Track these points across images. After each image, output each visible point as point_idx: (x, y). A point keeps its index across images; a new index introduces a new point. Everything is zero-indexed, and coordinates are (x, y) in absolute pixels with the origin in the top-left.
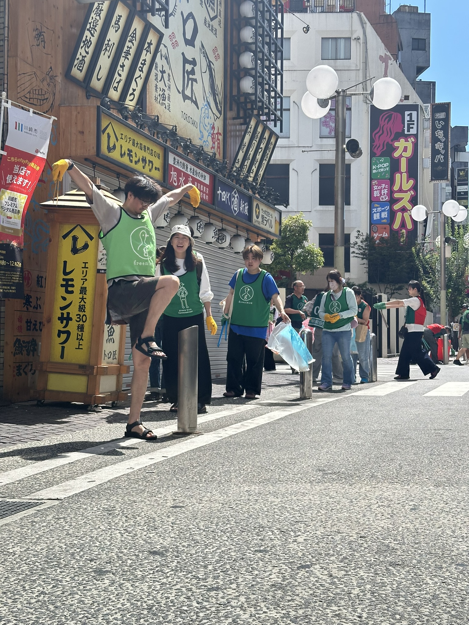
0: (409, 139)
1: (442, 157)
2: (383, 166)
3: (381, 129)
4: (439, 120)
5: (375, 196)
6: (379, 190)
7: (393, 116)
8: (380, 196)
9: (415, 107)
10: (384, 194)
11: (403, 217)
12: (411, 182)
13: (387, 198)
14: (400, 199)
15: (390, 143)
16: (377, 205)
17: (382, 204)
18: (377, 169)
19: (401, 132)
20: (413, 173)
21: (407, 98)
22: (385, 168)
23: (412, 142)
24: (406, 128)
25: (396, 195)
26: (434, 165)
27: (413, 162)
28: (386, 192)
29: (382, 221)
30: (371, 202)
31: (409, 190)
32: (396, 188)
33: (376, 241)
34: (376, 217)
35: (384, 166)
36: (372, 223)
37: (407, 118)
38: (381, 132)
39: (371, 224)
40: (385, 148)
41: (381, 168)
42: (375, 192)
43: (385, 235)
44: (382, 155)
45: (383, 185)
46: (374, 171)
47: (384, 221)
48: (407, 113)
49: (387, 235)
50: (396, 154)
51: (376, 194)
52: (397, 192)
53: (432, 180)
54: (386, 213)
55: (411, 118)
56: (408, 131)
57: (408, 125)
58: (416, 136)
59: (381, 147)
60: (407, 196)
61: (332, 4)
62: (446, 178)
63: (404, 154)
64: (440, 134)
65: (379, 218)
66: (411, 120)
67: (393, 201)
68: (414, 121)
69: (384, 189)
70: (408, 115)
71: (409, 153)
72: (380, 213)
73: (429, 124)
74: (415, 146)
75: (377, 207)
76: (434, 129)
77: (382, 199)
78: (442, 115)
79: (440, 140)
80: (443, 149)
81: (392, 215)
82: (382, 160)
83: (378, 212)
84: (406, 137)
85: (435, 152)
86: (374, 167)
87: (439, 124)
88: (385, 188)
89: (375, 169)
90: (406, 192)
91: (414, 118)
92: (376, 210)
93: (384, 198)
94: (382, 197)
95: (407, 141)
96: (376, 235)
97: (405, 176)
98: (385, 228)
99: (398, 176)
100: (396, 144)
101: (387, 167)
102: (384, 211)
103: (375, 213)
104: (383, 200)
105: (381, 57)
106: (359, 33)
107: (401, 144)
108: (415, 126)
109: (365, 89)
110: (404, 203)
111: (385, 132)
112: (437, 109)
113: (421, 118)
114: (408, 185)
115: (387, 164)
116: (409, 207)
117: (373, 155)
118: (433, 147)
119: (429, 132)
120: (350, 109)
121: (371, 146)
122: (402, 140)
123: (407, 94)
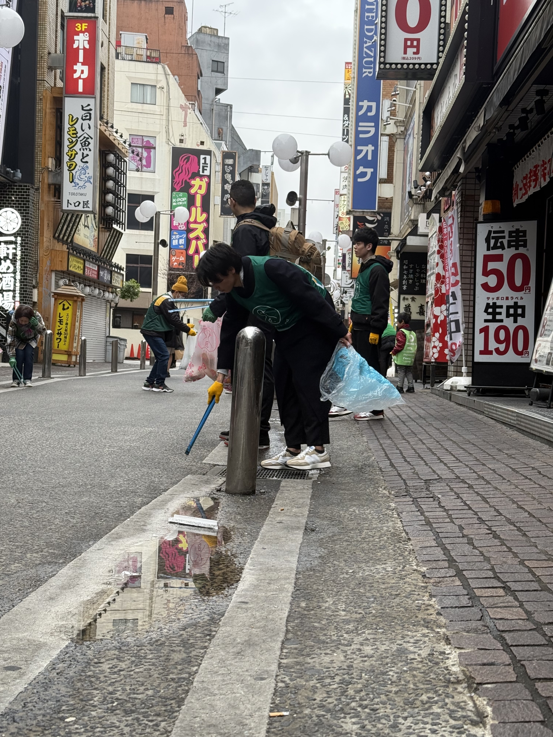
0: (203, 179)
3: (181, 168)
4: (228, 165)
5: (174, 225)
7: (191, 158)
8: (179, 225)
9: (208, 153)
10: (182, 224)
11: (197, 244)
12: (204, 215)
13: (184, 228)
15: (188, 181)
17: (180, 232)
18: (176, 202)
19: (197, 172)
20: (206, 208)
21: (202, 143)
23: (206, 182)
24: (201, 170)
25: (192, 226)
26: (223, 203)
27: (206, 199)
30: (171, 230)
31: (203, 222)
32: (192, 219)
34: (175, 243)
35: (182, 200)
37: (202, 161)
38: (180, 171)
39: (170, 248)
40: (184, 185)
41: (180, 201)
42: (174, 221)
44: (181, 190)
46: (174, 204)
47: (181, 246)
48: (202, 157)
50: (193, 191)
51: (175, 223)
52: (193, 223)
53: (221, 215)
54: (183, 240)
55: (205, 161)
56: (203, 172)
57: (203, 167)
58: (209, 177)
59: (180, 184)
60: (201, 227)
61: (140, 54)
63: (199, 191)
64: (228, 177)
65: (177, 244)
66: (205, 163)
68: (207, 164)
71: (203, 191)
72: (178, 239)
73: (219, 168)
74: (208, 185)
75: (176, 235)
76: (224, 172)
78: (230, 161)
79: (228, 182)
81: (188, 242)
82: (181, 194)
83: (176, 239)
84: (201, 177)
85: (224, 192)
86: (174, 200)
87: (228, 168)
90: (200, 223)
91: (208, 161)
92: (175, 237)
93: (182, 227)
95: (201, 180)
96: (174, 258)
97: (199, 209)
98: (182, 253)
99: (193, 209)
100: (193, 182)
101: (185, 201)
102: (182, 238)
103: (174, 239)
104: (181, 229)
105: (181, 107)
106: (163, 83)
107: (197, 182)
108: (208, 169)
109: (167, 132)
110: (198, 233)
111: (184, 171)
112: (226, 155)
113: (213, 162)
114: (202, 218)
115: (185, 199)
116: (202, 236)
117: (173, 190)
118: (223, 187)
119: (220, 174)
120: (155, 148)
121: (172, 182)
122: (198, 179)
123: (203, 141)
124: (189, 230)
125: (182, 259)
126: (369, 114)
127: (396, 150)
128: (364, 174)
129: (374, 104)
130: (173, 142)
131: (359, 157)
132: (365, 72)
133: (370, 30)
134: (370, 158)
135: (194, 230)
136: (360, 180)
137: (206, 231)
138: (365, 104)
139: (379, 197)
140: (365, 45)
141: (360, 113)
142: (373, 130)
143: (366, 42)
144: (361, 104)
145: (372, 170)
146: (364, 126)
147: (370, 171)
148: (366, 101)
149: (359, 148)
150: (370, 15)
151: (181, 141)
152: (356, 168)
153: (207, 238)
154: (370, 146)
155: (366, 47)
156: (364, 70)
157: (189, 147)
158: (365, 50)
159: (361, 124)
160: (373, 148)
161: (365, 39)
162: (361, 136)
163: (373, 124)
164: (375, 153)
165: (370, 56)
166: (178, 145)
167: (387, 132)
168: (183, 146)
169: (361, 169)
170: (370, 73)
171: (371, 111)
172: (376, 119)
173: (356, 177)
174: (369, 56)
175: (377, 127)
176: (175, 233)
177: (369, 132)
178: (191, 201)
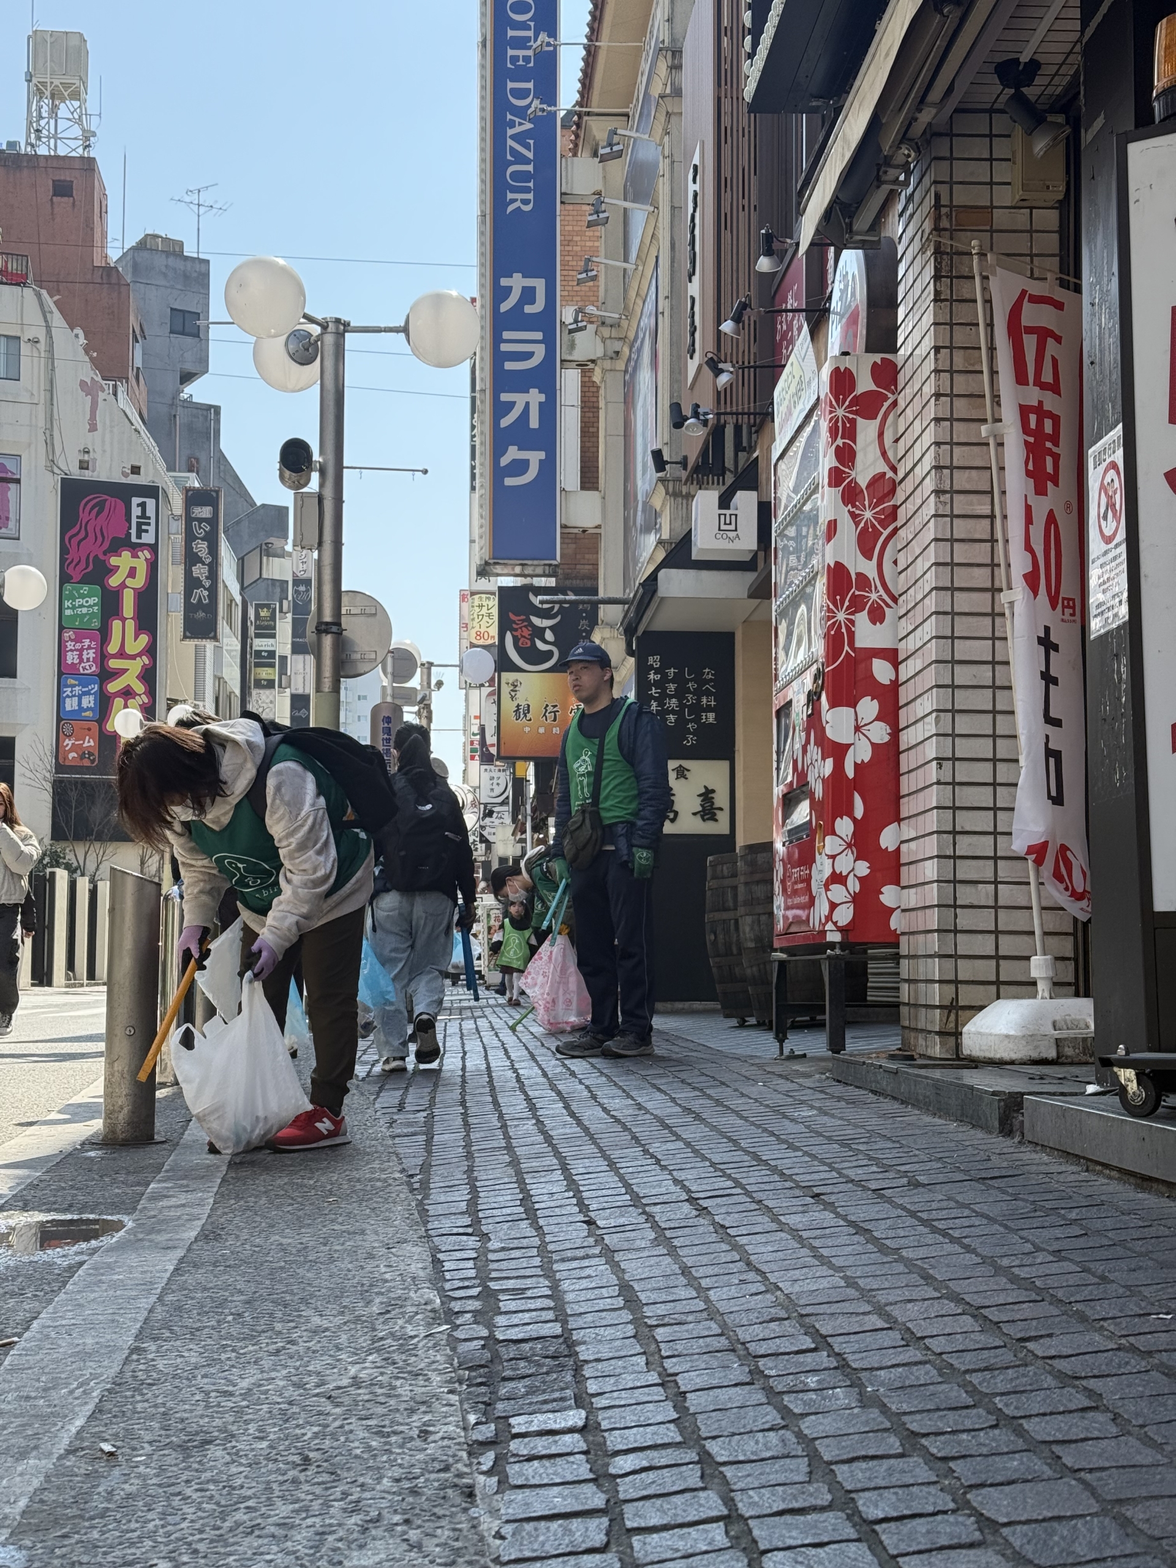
0: (140, 553)
1: (206, 593)
3: (83, 528)
4: (201, 520)
5: (69, 662)
6: (77, 650)
7: (107, 504)
8: (80, 663)
9: (151, 491)
10: (88, 660)
12: (144, 639)
13: (94, 668)
14: (122, 672)
15: (102, 557)
16: (73, 682)
17: (84, 680)
18: (74, 608)
19: (124, 536)
20: (147, 620)
21: (136, 470)
22: (90, 606)
23: (146, 559)
24: (133, 531)
25: (114, 664)
26: (189, 608)
27: (147, 600)
28: (92, 654)
29: (83, 714)
30: (60, 674)
31: (140, 655)
32: (113, 648)
33: (68, 755)
34: (71, 705)
35: (88, 603)
36: (61, 716)
37: (136, 511)
38: (82, 534)
39: (59, 719)
40: (91, 567)
41: (82, 606)
42: (69, 654)
44: (84, 581)
45: (87, 642)
46: (68, 612)
47: (87, 714)
48: (136, 501)
49: (92, 744)
50: (114, 581)
51: (71, 658)
52: (114, 656)
53: (185, 637)
54: (92, 698)
55: (144, 511)
56: (139, 537)
57: (139, 525)
58: (154, 548)
59: (83, 565)
60: (135, 667)
62: (212, 634)
63: (129, 582)
64: (201, 548)
65: (77, 708)
66: (144, 515)
68: (149, 518)
69: (87, 649)
70: (138, 505)
71: (139, 581)
72: (80, 698)
73: (178, 527)
74: (153, 567)
75: (74, 686)
76: (190, 537)
77: (84, 668)
78: (205, 512)
79: (200, 560)
80: (207, 578)
81: (105, 702)
82: (85, 590)
83: (75, 696)
84: (134, 549)
85: (191, 583)
86: (67, 604)
87: (200, 528)
88: (89, 648)
89: (69, 608)
90: (133, 657)
91: (151, 511)
92: (71, 692)
93: (88, 667)
94: (83, 665)
95: (135, 556)
96: (69, 743)
97: (130, 625)
98: (89, 729)
99: (116, 624)
100: (114, 561)
101: (95, 605)
102: (88, 693)
103: (68, 696)
104: (86, 672)
105: (83, 384)
106: (37, 329)
107: (123, 561)
108: (152, 529)
109: (49, 443)
110: (131, 679)
111: (91, 535)
112: (193, 498)
113: (164, 512)
114: (136, 645)
115: (94, 600)
116: (139, 687)
117: (64, 578)
118: (188, 573)
119: (179, 539)
120: (18, 481)
121: (62, 560)
122: (126, 554)
123: (137, 464)
124: (106, 675)
125: (89, 743)
126: (528, 309)
127: (602, 404)
128: (521, 467)
129: (539, 284)
130: (64, 467)
131: (505, 422)
132: (514, 201)
133: (522, 94)
134: (534, 423)
135: (119, 673)
136: (509, 482)
137: (149, 676)
138: (517, 282)
139: (564, 527)
140: (510, 132)
141: (505, 307)
142: (540, 351)
143: (512, 125)
144: (504, 282)
145: (542, 455)
146: (515, 339)
147: (535, 457)
148: (517, 276)
149: (505, 397)
150: (521, 53)
151: (84, 466)
152: (498, 451)
153: (151, 692)
154: (534, 391)
155: (512, 137)
156: (510, 196)
157: (103, 478)
158: (510, 142)
159: (506, 335)
160: (542, 398)
161: (509, 117)
162: (509, 366)
163: (539, 335)
164: (549, 411)
165: (525, 161)
166: (76, 473)
167: (578, 355)
168: (87, 475)
169: (513, 453)
170: (526, 202)
171: (533, 301)
172: (546, 322)
173: (498, 473)
174: (521, 159)
175: (549, 342)
176: (71, 681)
177: (529, 355)
178: (111, 605)
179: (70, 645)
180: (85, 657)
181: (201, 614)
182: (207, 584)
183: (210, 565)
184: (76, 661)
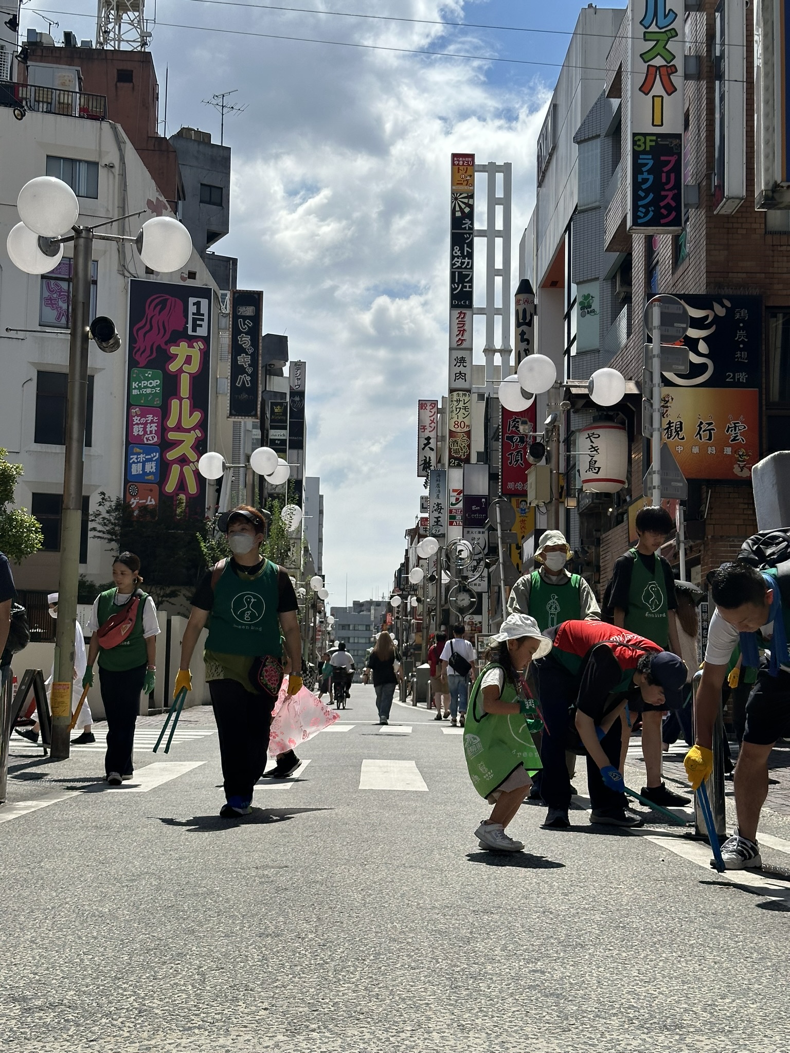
0: (195, 344)
1: (249, 378)
2: (151, 383)
3: (148, 323)
4: (245, 318)
5: (135, 433)
6: (141, 424)
7: (169, 302)
8: (144, 435)
9: (205, 293)
10: (151, 432)
11: (182, 473)
12: (197, 416)
13: (156, 439)
14: (178, 443)
15: (164, 347)
16: (138, 450)
17: (147, 449)
18: (140, 388)
19: (182, 330)
20: (200, 400)
21: (192, 275)
22: (153, 387)
23: (200, 349)
24: (190, 326)
25: (172, 436)
26: (235, 391)
27: (200, 382)
28: (154, 427)
29: (146, 478)
30: (128, 443)
31: (194, 429)
32: (171, 423)
33: (133, 512)
34: (136, 469)
35: (151, 385)
36: (128, 479)
37: (192, 309)
38: (148, 327)
39: (126, 482)
40: (154, 355)
41: (146, 387)
42: (135, 427)
43: (151, 502)
44: (149, 366)
45: (150, 417)
46: (135, 392)
47: (150, 477)
48: (192, 300)
49: (153, 502)
50: (173, 367)
51: (137, 430)
52: (173, 430)
53: (231, 415)
54: (154, 464)
55: (198, 309)
56: (194, 330)
57: (194, 320)
58: (206, 340)
59: (148, 352)
60: (190, 439)
61: (66, 101)
62: (253, 413)
63: (186, 368)
64: (245, 341)
65: (141, 472)
66: (198, 313)
67: (166, 445)
68: (203, 315)
69: (150, 423)
70: (194, 304)
71: (194, 367)
72: (144, 463)
73: (227, 322)
74: (205, 355)
75: (139, 454)
76: (236, 332)
77: (148, 439)
78: (249, 311)
79: (244, 351)
80: (250, 365)
81: (164, 467)
82: (149, 373)
83: (139, 462)
84: (191, 340)
85: (236, 370)
86: (134, 385)
87: (245, 324)
88: (152, 422)
89: (135, 388)
90: (188, 431)
91: (204, 309)
92: (137, 459)
93: (151, 438)
94: (147, 436)
95: (191, 346)
96: (134, 502)
97: (186, 404)
98: (151, 490)
99: (175, 403)
100: (173, 350)
101: (157, 386)
102: (150, 460)
103: (134, 462)
104: (149, 442)
105: (150, 202)
106: (112, 156)
107: (181, 350)
108: (205, 324)
109: (121, 252)
110: (185, 449)
111: (155, 327)
112: (240, 299)
113: (214, 311)
114: (191, 420)
115: (157, 382)
116: (193, 456)
117: (133, 364)
118: (234, 361)
119: (227, 333)
120: (96, 283)
121: (131, 349)
122: (184, 345)
123: (193, 270)
130: (133, 272)
137: (200, 447)
151: (150, 270)
157: (165, 281)
166: (143, 277)
168: (152, 278)
178: (170, 386)
179: (136, 420)
180: (148, 430)
181: (244, 396)
182: (250, 371)
183: (252, 355)
184: (141, 433)
